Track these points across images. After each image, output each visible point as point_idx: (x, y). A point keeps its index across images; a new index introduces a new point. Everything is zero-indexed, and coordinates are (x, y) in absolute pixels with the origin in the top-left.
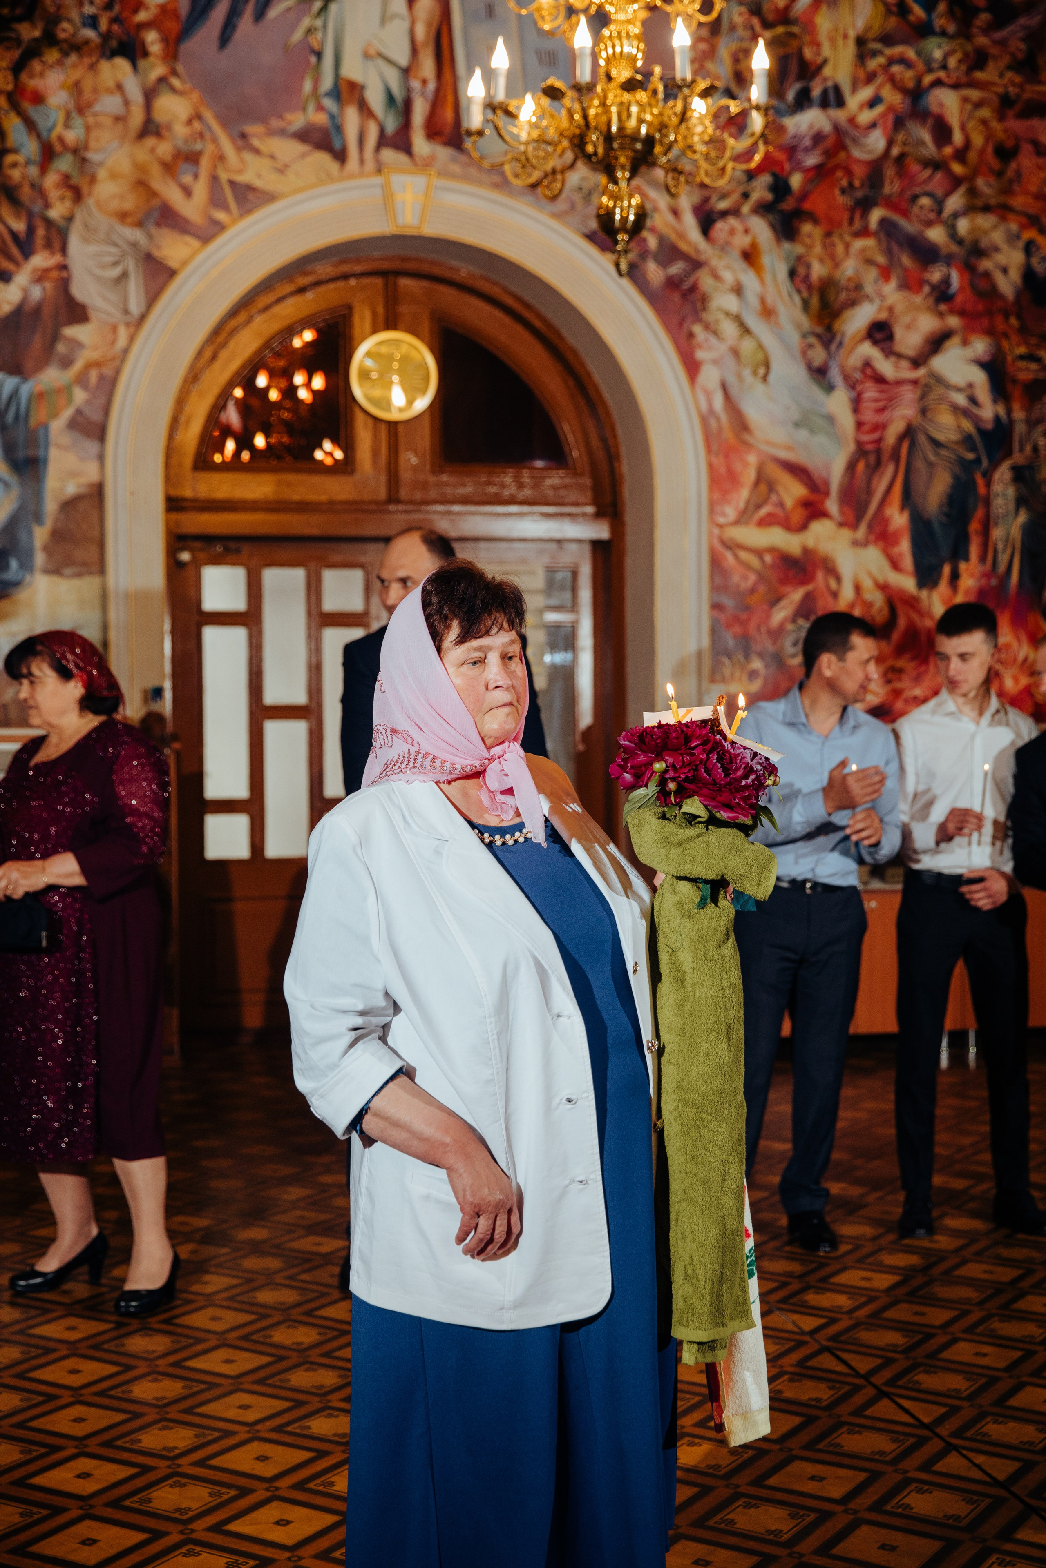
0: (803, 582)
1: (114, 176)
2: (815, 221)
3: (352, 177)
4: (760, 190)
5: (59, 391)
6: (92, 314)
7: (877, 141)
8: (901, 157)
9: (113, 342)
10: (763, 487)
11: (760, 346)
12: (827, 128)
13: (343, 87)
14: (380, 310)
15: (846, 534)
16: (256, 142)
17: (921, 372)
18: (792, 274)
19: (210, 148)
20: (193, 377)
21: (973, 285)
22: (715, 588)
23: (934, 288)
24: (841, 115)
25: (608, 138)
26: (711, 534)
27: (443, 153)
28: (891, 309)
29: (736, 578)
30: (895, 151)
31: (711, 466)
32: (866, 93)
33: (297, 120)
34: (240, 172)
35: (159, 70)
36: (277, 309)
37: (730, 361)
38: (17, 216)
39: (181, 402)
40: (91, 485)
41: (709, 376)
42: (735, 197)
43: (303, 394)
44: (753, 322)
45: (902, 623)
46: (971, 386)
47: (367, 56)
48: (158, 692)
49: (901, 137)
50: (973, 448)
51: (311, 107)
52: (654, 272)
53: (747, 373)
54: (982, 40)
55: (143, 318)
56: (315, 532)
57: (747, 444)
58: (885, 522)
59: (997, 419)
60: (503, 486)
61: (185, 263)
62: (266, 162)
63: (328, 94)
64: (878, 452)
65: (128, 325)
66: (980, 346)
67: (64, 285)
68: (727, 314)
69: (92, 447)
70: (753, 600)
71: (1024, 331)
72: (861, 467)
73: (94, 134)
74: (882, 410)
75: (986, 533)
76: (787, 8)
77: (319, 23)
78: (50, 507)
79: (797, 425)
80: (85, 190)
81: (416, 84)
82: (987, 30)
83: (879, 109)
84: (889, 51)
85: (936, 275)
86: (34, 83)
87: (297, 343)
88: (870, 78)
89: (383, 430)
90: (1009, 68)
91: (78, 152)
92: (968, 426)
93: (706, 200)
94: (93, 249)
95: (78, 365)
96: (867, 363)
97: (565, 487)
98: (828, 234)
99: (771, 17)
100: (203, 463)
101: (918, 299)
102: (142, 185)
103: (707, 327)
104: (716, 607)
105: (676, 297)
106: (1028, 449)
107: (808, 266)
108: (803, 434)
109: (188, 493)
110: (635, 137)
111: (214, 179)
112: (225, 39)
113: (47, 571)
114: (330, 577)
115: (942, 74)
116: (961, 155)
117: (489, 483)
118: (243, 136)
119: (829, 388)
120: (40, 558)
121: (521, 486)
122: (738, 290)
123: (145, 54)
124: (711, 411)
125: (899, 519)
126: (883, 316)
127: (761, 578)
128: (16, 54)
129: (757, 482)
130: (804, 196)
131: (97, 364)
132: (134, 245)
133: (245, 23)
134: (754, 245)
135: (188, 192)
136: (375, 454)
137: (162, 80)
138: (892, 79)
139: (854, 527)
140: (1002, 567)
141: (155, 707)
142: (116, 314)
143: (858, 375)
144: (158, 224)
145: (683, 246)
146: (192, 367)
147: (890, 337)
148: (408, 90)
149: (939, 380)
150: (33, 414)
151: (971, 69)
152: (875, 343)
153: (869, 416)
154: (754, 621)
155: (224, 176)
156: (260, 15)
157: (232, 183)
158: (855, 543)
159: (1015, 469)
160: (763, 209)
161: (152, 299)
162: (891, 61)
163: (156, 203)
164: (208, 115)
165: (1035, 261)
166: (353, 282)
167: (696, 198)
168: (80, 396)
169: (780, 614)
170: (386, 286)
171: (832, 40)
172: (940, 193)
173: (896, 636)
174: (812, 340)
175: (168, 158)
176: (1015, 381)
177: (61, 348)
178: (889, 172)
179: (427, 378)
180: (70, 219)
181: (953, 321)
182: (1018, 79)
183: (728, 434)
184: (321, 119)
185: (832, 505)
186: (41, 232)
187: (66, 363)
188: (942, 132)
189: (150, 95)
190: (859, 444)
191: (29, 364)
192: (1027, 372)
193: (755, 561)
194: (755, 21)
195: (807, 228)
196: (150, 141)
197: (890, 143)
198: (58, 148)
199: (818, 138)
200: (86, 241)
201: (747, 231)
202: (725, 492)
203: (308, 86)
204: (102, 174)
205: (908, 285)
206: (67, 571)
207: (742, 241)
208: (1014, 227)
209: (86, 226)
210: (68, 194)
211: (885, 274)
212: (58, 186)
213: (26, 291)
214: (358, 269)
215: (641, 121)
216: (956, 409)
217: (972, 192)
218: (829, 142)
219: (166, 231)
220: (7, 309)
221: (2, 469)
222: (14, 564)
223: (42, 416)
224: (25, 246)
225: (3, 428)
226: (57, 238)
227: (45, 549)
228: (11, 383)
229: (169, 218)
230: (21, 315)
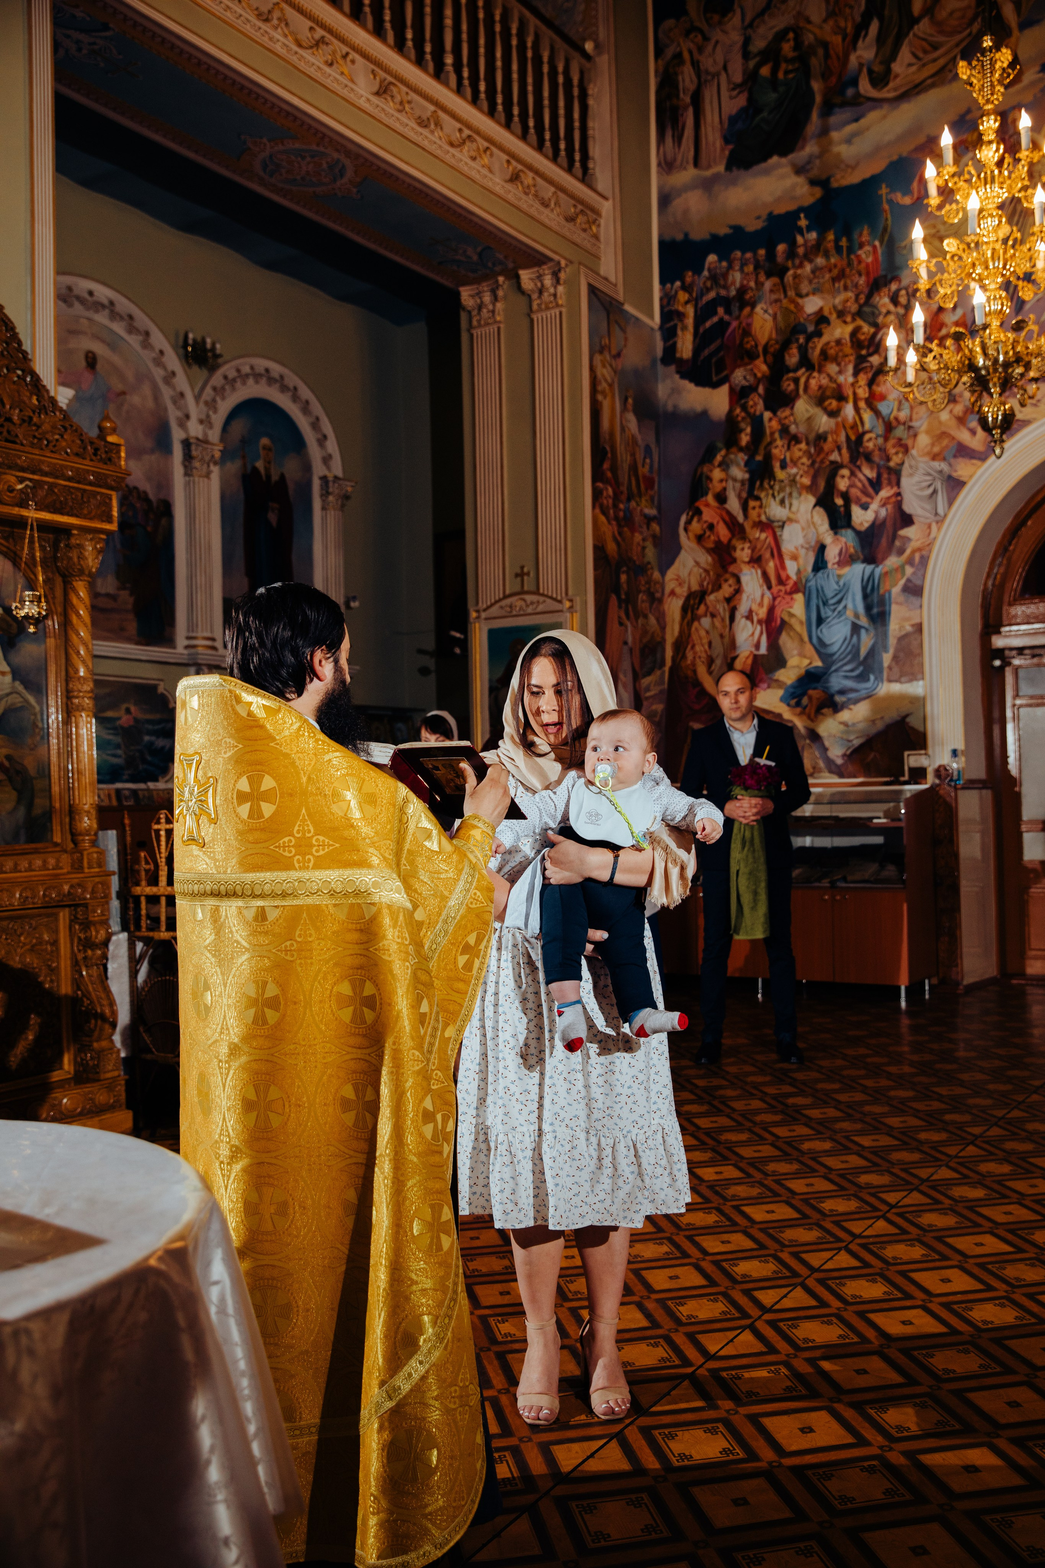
5: (897, 570)
6: (915, 519)
9: (929, 534)
38: (872, 469)
40: (915, 625)
55: (945, 516)
61: (971, 477)
65: (937, 522)
67: (899, 505)
69: (914, 600)
73: (915, 411)
78: (892, 642)
80: (911, 444)
86: (878, 389)
91: (907, 423)
94: (916, 479)
95: (908, 552)
102: (944, 435)
120: (886, 674)
128: (870, 375)
131: (919, 549)
132: (941, 472)
135: (974, 432)
142: (932, 517)
144: (955, 456)
150: (882, 585)
161: (951, 502)
163: (954, 444)
168: (909, 570)
175: (961, 414)
177: (897, 543)
180: (903, 463)
186: (885, 476)
187: (901, 552)
191: (880, 556)
196: (951, 406)
198: (894, 423)
200: (912, 475)
204: (919, 434)
206: (903, 679)
209: (912, 466)
210: (902, 450)
212: (894, 446)
213: (877, 513)
219: (960, 460)
220: (866, 525)
221: (864, 621)
222: (872, 677)
223: (888, 588)
224: (876, 485)
225: (865, 596)
226: (895, 475)
227: (890, 668)
228: (869, 568)
229: (963, 451)
230: (876, 528)
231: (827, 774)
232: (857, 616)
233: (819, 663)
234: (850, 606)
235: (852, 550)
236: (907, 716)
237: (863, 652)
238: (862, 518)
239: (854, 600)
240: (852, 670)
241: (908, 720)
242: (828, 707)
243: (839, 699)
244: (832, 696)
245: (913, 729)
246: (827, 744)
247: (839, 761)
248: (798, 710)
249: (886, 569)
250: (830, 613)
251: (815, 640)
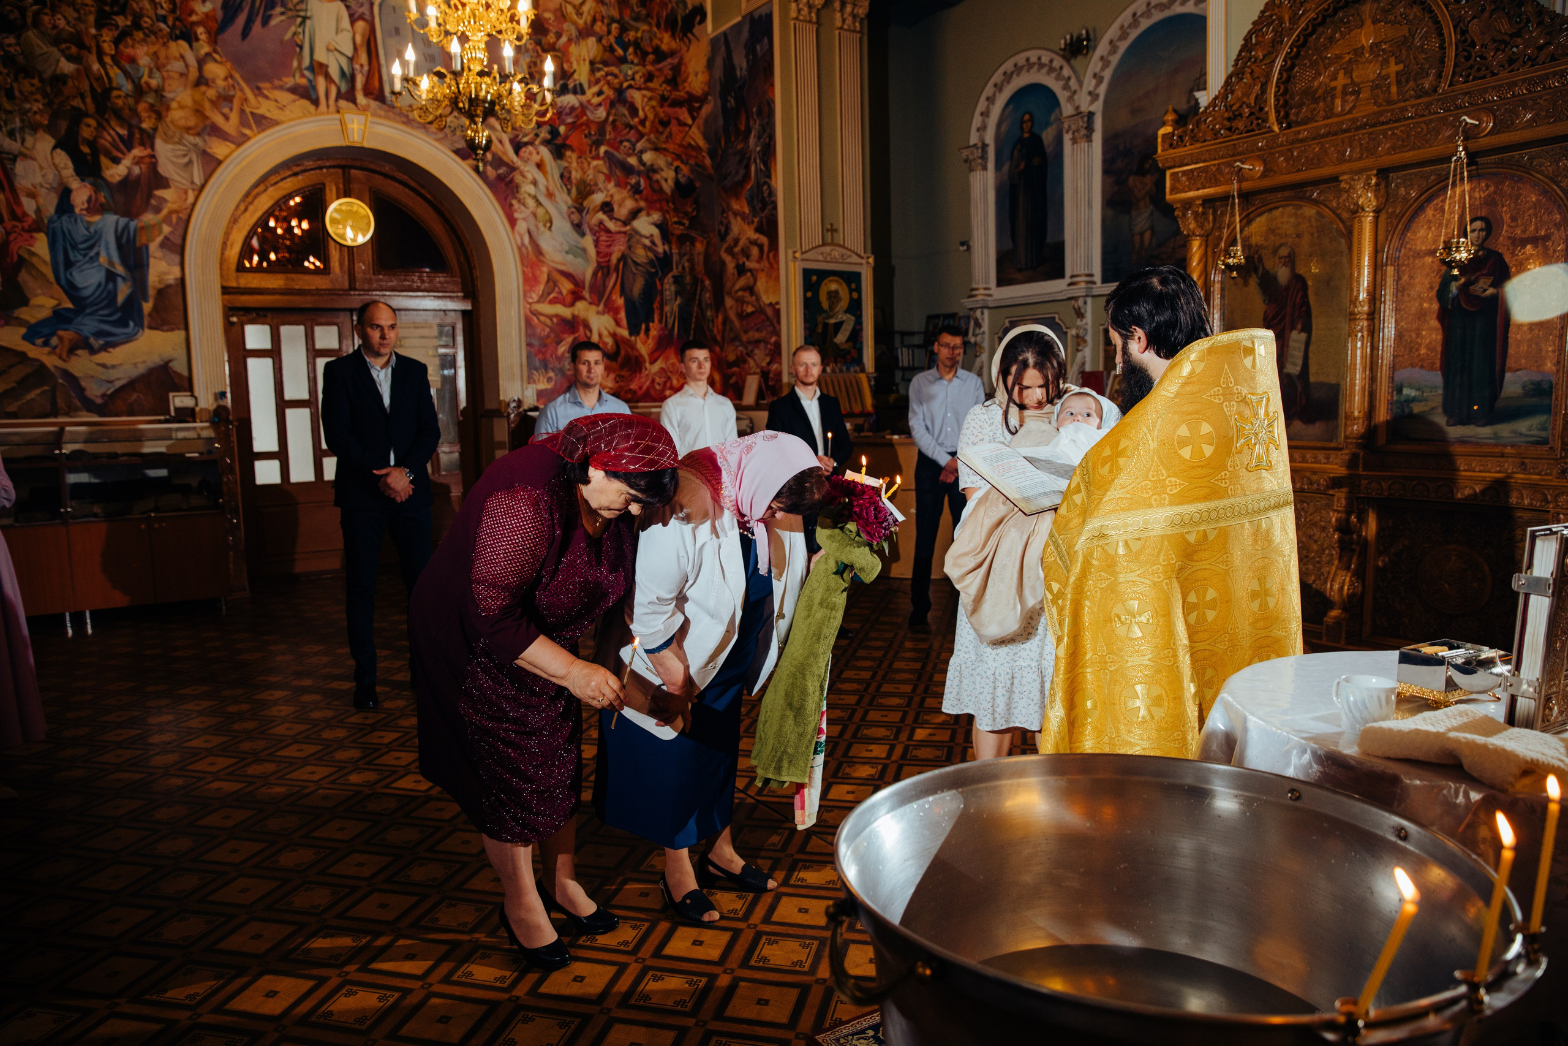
0: (573, 332)
1: (181, 107)
2: (573, 151)
3: (322, 114)
4: (544, 134)
5: (153, 226)
6: (172, 183)
7: (602, 113)
8: (614, 121)
9: (186, 199)
10: (551, 284)
11: (547, 212)
12: (577, 105)
13: (315, 65)
14: (341, 186)
15: (594, 308)
16: (266, 92)
17: (628, 228)
18: (562, 176)
19: (239, 94)
20: (234, 220)
21: (651, 186)
22: (528, 335)
23: (632, 187)
24: (583, 98)
25: (471, 100)
26: (525, 307)
27: (374, 104)
28: (612, 196)
29: (539, 330)
30: (611, 118)
31: (524, 273)
32: (595, 89)
33: (290, 82)
34: (257, 108)
35: (206, 49)
36: (281, 184)
37: (532, 219)
38: (121, 126)
39: (227, 234)
40: (176, 279)
41: (521, 226)
42: (532, 135)
43: (297, 231)
44: (542, 199)
45: (623, 353)
46: (652, 235)
47: (328, 50)
48: (223, 394)
49: (613, 111)
50: (654, 267)
51: (297, 76)
52: (491, 172)
53: (541, 225)
54: (650, 68)
55: (203, 187)
56: (309, 306)
57: (542, 261)
58: (614, 302)
59: (665, 251)
60: (413, 282)
61: (227, 157)
62: (273, 103)
63: (307, 69)
64: (608, 267)
65: (193, 190)
66: (656, 217)
67: (153, 166)
68: (529, 195)
69: (177, 258)
70: (548, 341)
71: (675, 210)
72: (600, 274)
73: (168, 82)
74: (609, 246)
75: (661, 309)
76: (554, 43)
77: (300, 30)
78: (151, 292)
79: (567, 252)
80: (164, 113)
81: (357, 67)
82: (653, 63)
83: (603, 97)
84: (606, 69)
85: (633, 181)
86: (128, 51)
87: (292, 203)
88: (597, 81)
89: (346, 250)
90: (664, 82)
91: (159, 92)
92: (650, 255)
93: (517, 136)
94: (170, 147)
95: (165, 212)
96: (601, 223)
97: (447, 282)
98: (579, 157)
99: (546, 47)
100: (241, 268)
101: (625, 193)
102: (199, 112)
103: (519, 201)
104: (529, 345)
105: (503, 185)
106: (680, 267)
107: (570, 172)
108: (570, 257)
109: (233, 284)
110: (485, 101)
111: (242, 111)
112: (246, 33)
113: (151, 328)
114: (319, 330)
115: (632, 82)
116: (643, 122)
117: (405, 280)
118: (258, 88)
119: (583, 235)
120: (146, 322)
121: (423, 282)
122: (535, 183)
123: (197, 39)
124: (523, 244)
125: (620, 301)
126: (608, 199)
127: (551, 328)
128: (116, 33)
129: (548, 281)
130: (566, 137)
131: (176, 212)
132: (195, 145)
133: (257, 26)
134: (542, 160)
135: (227, 118)
136: (341, 264)
137: (207, 54)
138: (608, 83)
139: (598, 305)
140: (670, 326)
141: (221, 403)
142: (187, 184)
143: (597, 228)
144: (209, 135)
145: (505, 159)
146: (233, 214)
147: (612, 210)
148: (353, 69)
149: (637, 232)
150: (138, 239)
151: (646, 81)
152: (605, 213)
153: (603, 249)
154: (549, 351)
155: (248, 110)
156: (266, 21)
157: (252, 113)
158: (598, 313)
159: (673, 277)
160: (546, 143)
161: (208, 177)
162: (607, 74)
163: (208, 122)
164: (237, 76)
165: (680, 176)
166: (325, 170)
167: (512, 136)
168: (166, 229)
169: (563, 348)
170: (344, 173)
171: (577, 61)
172: (633, 140)
173: (620, 359)
174: (573, 210)
175: (214, 98)
176: (673, 234)
177: (153, 202)
178: (609, 128)
179: (369, 224)
180: (155, 129)
181: (642, 204)
182: (669, 88)
183: (532, 257)
184: (303, 81)
185: (586, 294)
186: (138, 136)
187: (157, 210)
188: (634, 111)
189: (201, 63)
190: (598, 262)
191: (134, 211)
192: (678, 230)
193: (548, 322)
194: (538, 48)
195: (568, 153)
196: (203, 88)
197: (608, 114)
198: (145, 89)
199: (573, 109)
200: (166, 142)
201: (538, 153)
202: (532, 286)
203: (295, 64)
204: (174, 105)
205: (618, 185)
206: (165, 328)
207: (536, 158)
208: (670, 159)
209: (165, 134)
210: (154, 116)
211: (608, 178)
212: (146, 110)
213: (129, 169)
214: (328, 164)
215: (488, 92)
216: (645, 247)
217: (649, 140)
218: (578, 111)
219: (214, 139)
220: (118, 178)
221: (120, 269)
222: (132, 324)
223: (144, 240)
224: (128, 144)
225: (120, 246)
226: (148, 139)
227: (150, 315)
228: (123, 221)
229: (215, 131)
230: (127, 183)
231: (85, 413)
232: (111, 263)
233: (70, 305)
234: (103, 254)
235: (103, 200)
236: (170, 361)
237: (121, 299)
238: (116, 172)
239: (107, 248)
240: (109, 315)
241: (171, 365)
242: (83, 349)
243: (96, 343)
244: (87, 338)
245: (176, 373)
246: (83, 384)
247: (99, 401)
248: (47, 349)
249: (140, 225)
250: (80, 257)
251: (63, 281)
